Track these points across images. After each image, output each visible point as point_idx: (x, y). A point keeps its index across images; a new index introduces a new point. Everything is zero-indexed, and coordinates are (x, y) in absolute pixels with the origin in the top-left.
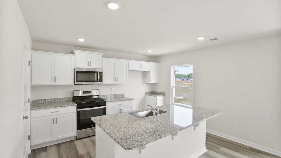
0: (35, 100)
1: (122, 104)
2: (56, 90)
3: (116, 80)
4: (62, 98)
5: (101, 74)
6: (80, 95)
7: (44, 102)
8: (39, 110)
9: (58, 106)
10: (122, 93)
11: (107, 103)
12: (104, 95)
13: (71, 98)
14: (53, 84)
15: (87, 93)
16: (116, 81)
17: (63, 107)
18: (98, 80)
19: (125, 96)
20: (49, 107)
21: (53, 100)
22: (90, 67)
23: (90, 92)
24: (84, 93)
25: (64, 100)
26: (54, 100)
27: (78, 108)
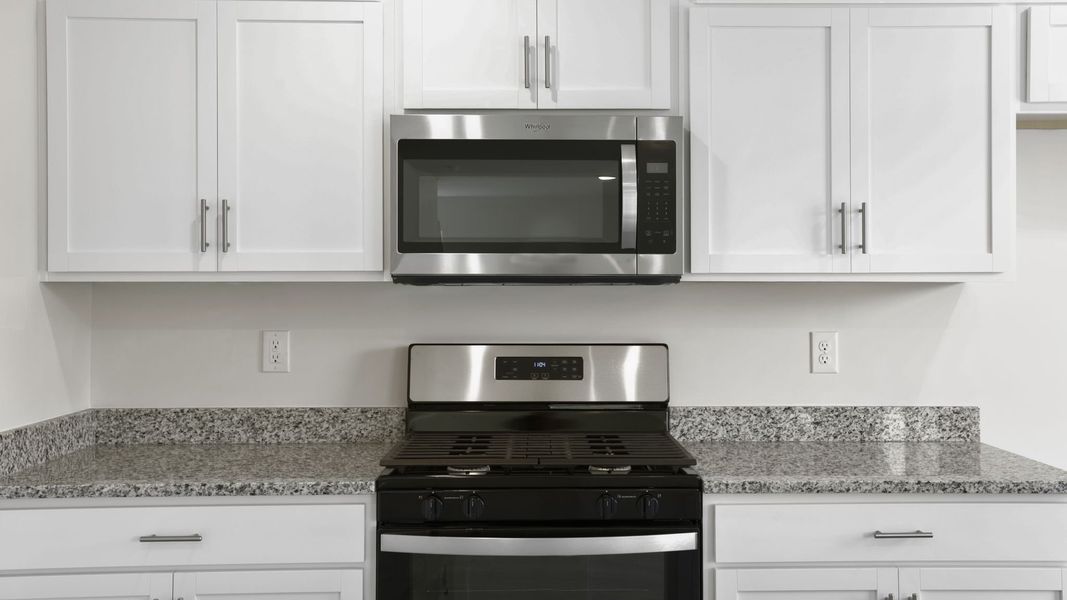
0: (108, 413)
1: (918, 535)
2: (269, 337)
3: (853, 237)
4: (318, 411)
5: (656, 168)
6: (473, 394)
7: (176, 437)
8: (37, 502)
9: (196, 486)
10: (948, 402)
11: (707, 501)
12: (722, 412)
13: (395, 420)
14: (208, 267)
15: (540, 374)
16: (842, 247)
17: (248, 499)
18: (629, 240)
19: (990, 434)
20: (120, 485)
21: (241, 422)
22: (545, 101)
23: (571, 368)
24: (506, 368)
25: (333, 433)
26: (253, 419)
27: (388, 520)
